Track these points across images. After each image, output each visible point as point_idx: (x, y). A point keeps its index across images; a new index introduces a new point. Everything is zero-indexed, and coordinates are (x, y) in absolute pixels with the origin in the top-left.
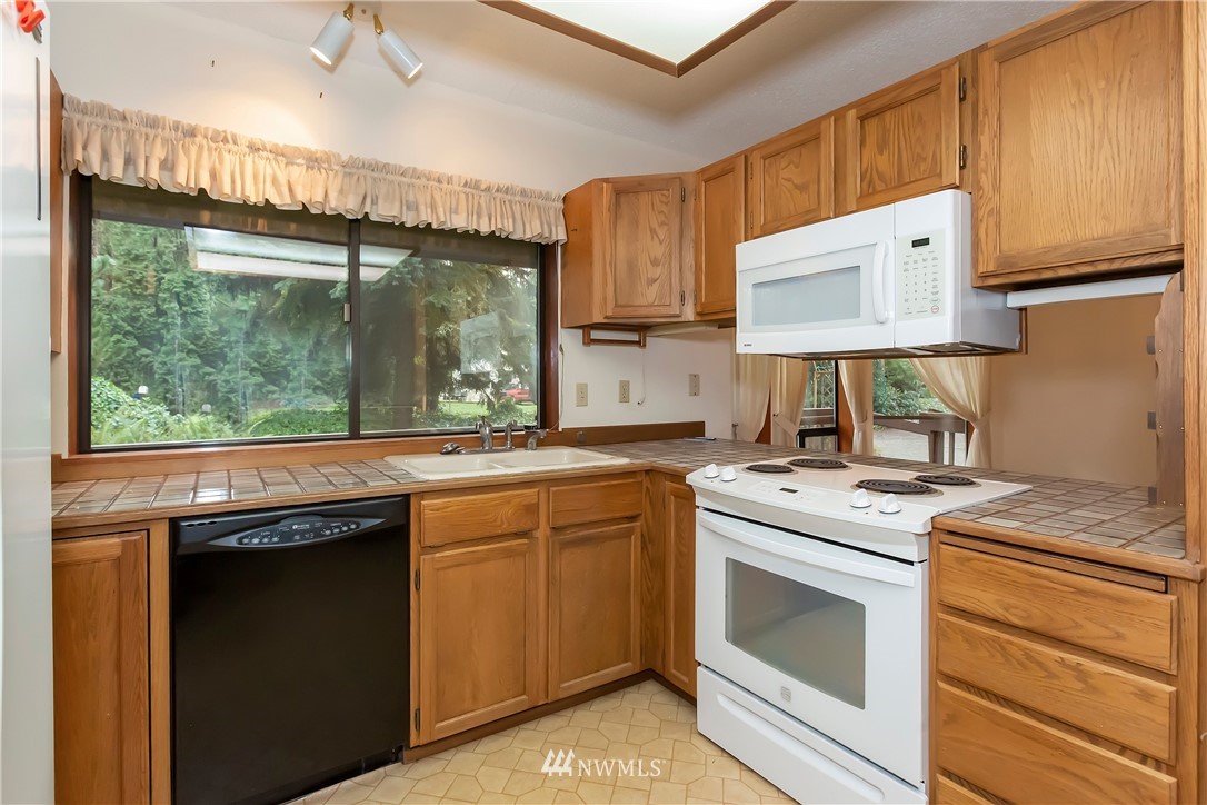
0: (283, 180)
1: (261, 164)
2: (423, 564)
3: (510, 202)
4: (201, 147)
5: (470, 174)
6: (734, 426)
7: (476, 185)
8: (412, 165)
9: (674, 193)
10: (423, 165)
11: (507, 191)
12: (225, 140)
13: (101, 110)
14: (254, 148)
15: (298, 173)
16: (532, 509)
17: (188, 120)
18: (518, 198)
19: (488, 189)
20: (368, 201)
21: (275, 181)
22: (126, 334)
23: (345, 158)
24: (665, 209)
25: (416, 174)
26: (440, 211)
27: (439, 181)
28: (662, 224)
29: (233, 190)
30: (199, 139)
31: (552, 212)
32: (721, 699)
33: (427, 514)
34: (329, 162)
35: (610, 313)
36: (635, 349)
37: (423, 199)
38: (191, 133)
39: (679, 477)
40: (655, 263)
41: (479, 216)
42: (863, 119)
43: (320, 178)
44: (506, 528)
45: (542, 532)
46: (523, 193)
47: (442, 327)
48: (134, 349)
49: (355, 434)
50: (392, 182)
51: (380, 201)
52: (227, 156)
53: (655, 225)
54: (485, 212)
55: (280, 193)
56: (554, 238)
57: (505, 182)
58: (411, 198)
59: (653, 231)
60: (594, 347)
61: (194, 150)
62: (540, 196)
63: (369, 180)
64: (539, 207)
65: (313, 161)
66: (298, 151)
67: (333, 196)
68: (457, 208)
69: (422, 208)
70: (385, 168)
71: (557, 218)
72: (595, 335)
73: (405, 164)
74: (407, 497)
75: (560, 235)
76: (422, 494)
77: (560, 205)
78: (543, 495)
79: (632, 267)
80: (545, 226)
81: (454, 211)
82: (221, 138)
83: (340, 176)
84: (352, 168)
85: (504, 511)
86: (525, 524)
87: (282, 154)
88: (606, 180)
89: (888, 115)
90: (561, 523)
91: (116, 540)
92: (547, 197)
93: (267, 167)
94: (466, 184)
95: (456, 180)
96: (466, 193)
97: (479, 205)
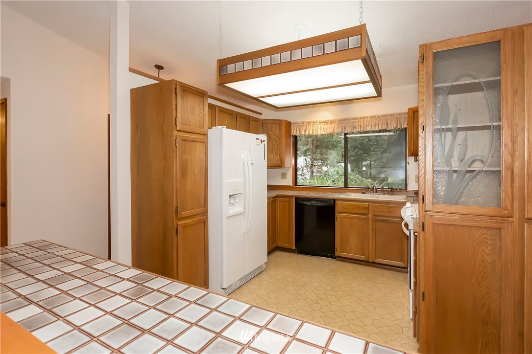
0: (325, 128)
1: (321, 125)
3: (386, 119)
5: (373, 114)
7: (374, 117)
11: (385, 116)
13: (296, 123)
14: (320, 123)
15: (328, 126)
17: (308, 121)
18: (390, 117)
19: (379, 117)
20: (343, 129)
22: (360, 148)
23: (339, 119)
25: (356, 118)
27: (363, 119)
29: (313, 133)
30: (311, 124)
31: (403, 119)
34: (335, 121)
38: (309, 123)
41: (375, 126)
43: (333, 125)
48: (362, 154)
50: (350, 122)
51: (347, 128)
52: (315, 126)
54: (377, 125)
58: (355, 125)
61: (310, 126)
63: (345, 123)
64: (397, 118)
65: (332, 122)
66: (329, 121)
68: (368, 125)
69: (358, 127)
70: (348, 119)
71: (405, 120)
80: (399, 125)
82: (314, 122)
83: (338, 124)
84: (341, 121)
87: (326, 122)
91: (288, 199)
92: (400, 114)
93: (323, 126)
94: (371, 118)
95: (369, 117)
96: (371, 120)
97: (375, 122)
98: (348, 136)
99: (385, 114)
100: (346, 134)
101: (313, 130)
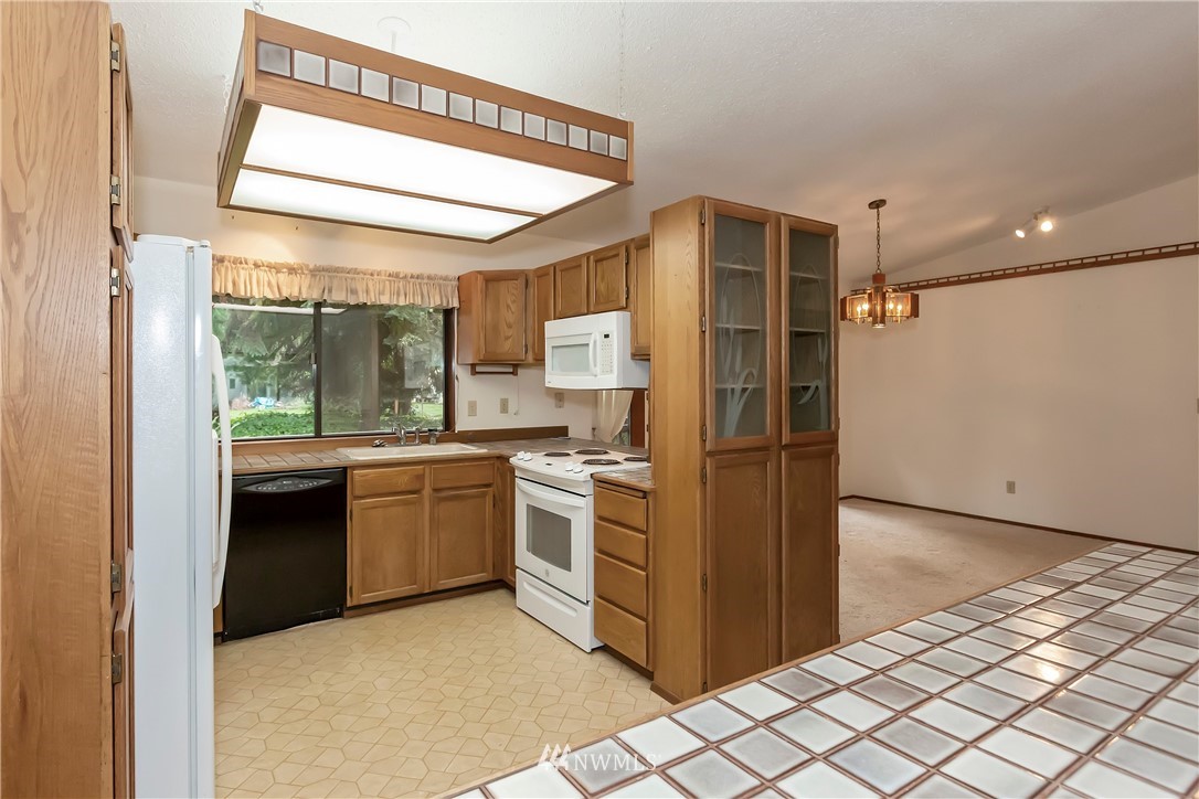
0: (274, 282)
1: (262, 274)
2: (354, 506)
3: (420, 284)
4: (227, 268)
5: (393, 269)
6: (594, 429)
7: (397, 275)
8: (355, 267)
9: (521, 282)
10: (361, 266)
11: (418, 277)
12: (241, 263)
14: (257, 266)
15: (283, 277)
16: (420, 477)
18: (426, 281)
19: (405, 277)
20: (326, 291)
21: (269, 284)
23: (311, 267)
24: (515, 292)
25: (356, 271)
26: (372, 294)
27: (372, 275)
28: (514, 302)
30: (226, 263)
31: (449, 289)
32: (525, 584)
33: (357, 478)
34: (302, 268)
35: (482, 358)
36: (511, 376)
37: (360, 287)
39: (504, 459)
40: (510, 326)
41: (398, 295)
42: (596, 261)
43: (296, 279)
44: (403, 488)
45: (427, 491)
46: (429, 278)
47: (404, 338)
49: (318, 434)
50: (341, 278)
51: (332, 291)
52: (242, 272)
53: (509, 302)
54: (402, 293)
55: (273, 292)
56: (451, 306)
57: (416, 272)
58: (353, 286)
59: (508, 306)
60: (478, 376)
61: (223, 270)
62: (441, 278)
63: (326, 278)
64: (440, 286)
65: (292, 270)
66: (283, 266)
67: (304, 290)
68: (384, 291)
69: (360, 293)
70: (337, 270)
71: (454, 292)
72: (478, 369)
73: (349, 265)
74: (345, 469)
75: (456, 304)
76: (354, 467)
77: (455, 283)
78: (427, 471)
79: (496, 328)
80: (444, 299)
81: (381, 293)
82: (237, 261)
83: (309, 276)
84: (316, 272)
85: (403, 479)
86: (416, 486)
87: (275, 268)
88: (480, 272)
89: (604, 262)
90: (439, 486)
92: (446, 279)
93: (264, 275)
94: (390, 275)
95: (383, 273)
96: (390, 281)
97: (399, 288)
98: (324, 310)
99: (418, 273)
100: (318, 305)
101: (234, 284)
